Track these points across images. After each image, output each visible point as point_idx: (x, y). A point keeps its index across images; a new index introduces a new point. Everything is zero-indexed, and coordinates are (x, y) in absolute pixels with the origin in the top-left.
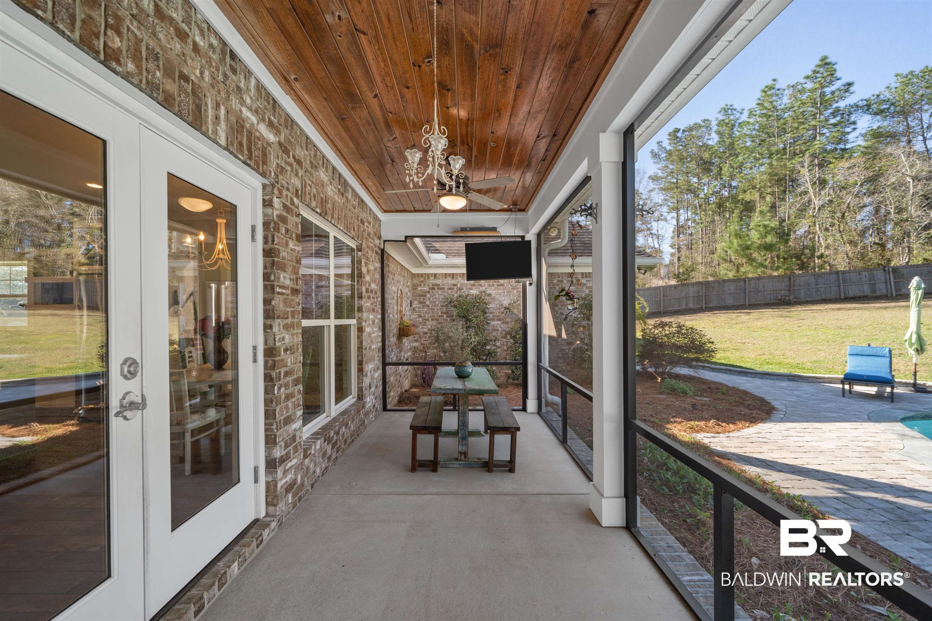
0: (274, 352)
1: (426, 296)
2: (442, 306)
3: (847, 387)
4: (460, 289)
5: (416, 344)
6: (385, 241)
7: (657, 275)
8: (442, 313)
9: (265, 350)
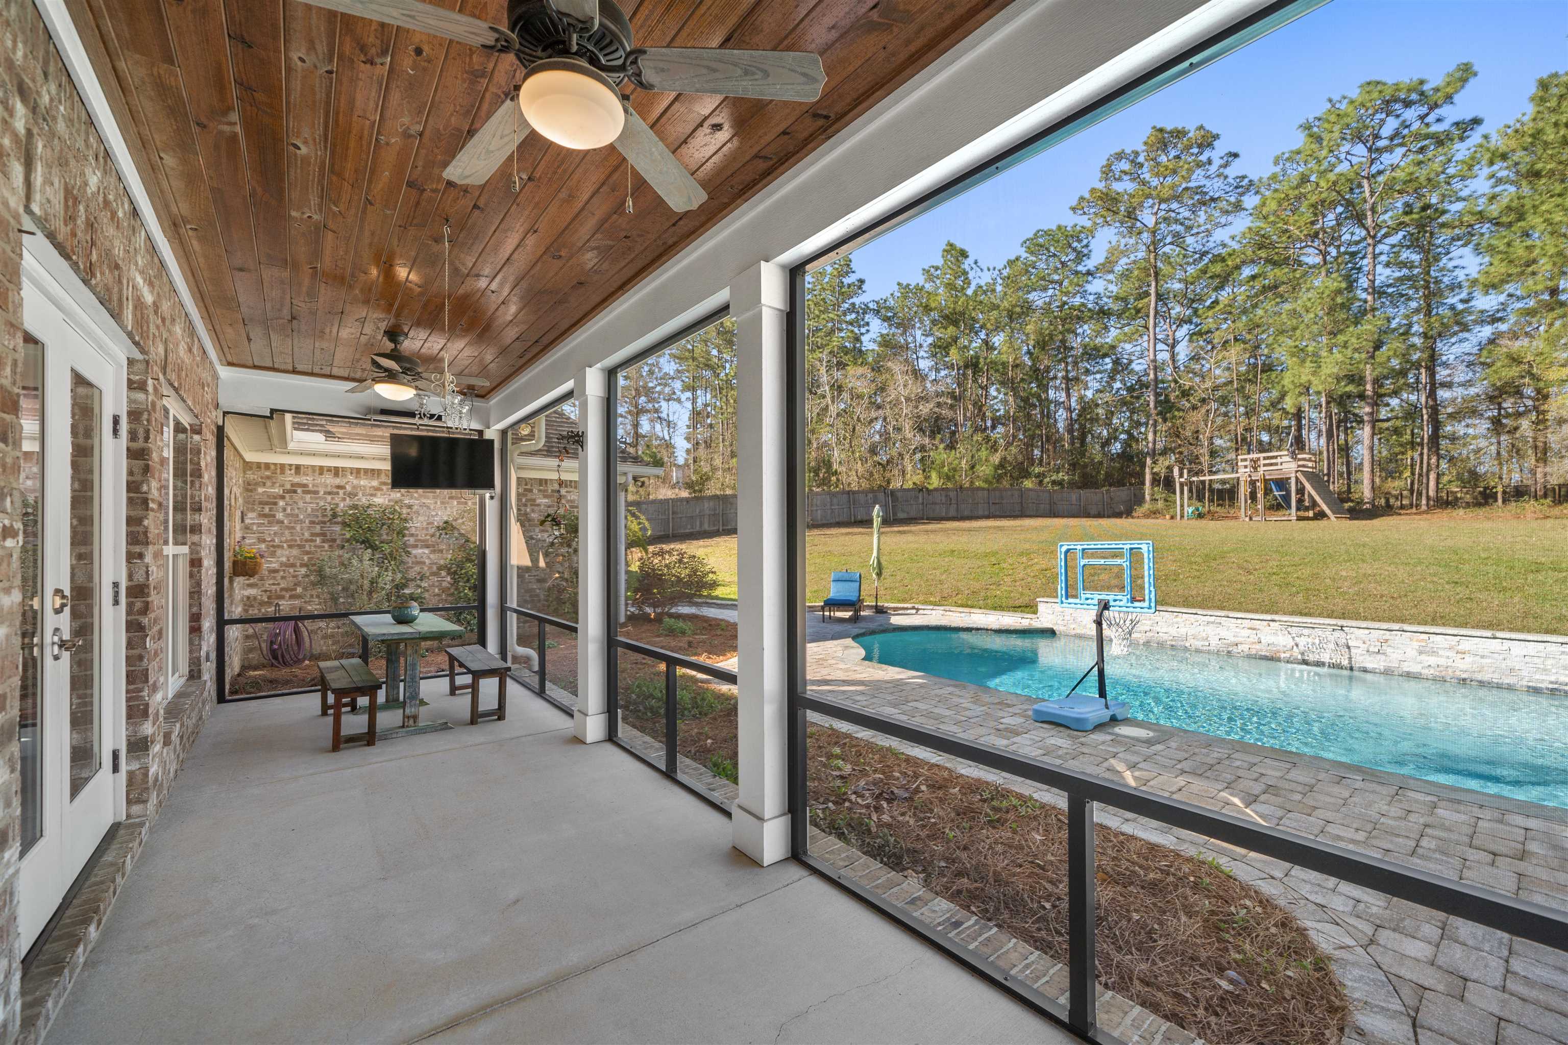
0: (146, 591)
1: (275, 504)
2: (312, 522)
3: (827, 613)
4: (352, 495)
5: (252, 592)
6: (225, 413)
7: (665, 480)
8: (312, 535)
9: (127, 588)
